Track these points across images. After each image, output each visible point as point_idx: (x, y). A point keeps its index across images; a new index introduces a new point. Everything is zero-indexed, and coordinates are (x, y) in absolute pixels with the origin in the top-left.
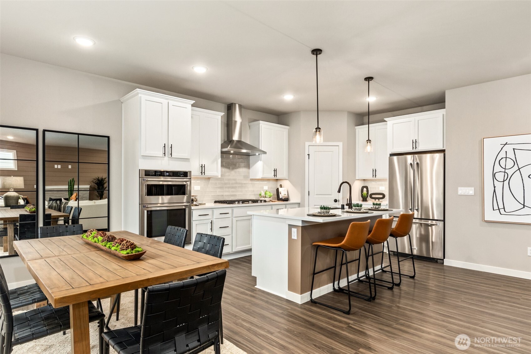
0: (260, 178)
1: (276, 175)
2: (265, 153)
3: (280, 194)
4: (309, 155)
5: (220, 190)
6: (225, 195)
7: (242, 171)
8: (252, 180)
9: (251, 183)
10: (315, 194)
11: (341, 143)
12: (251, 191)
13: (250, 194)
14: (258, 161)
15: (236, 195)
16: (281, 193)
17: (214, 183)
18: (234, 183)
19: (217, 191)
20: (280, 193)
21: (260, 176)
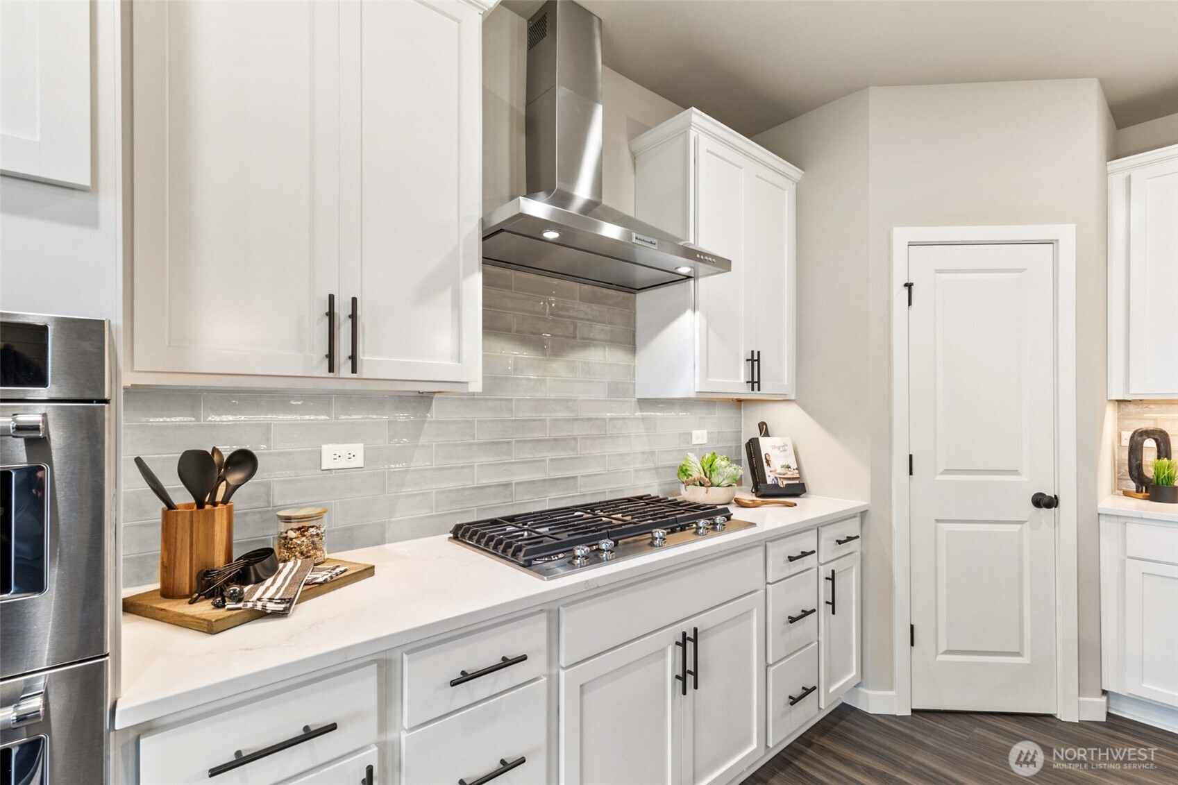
0: (692, 395)
1: (759, 382)
2: (723, 265)
3: (765, 464)
4: (909, 286)
5: (491, 459)
6: (518, 484)
7: (602, 358)
8: (645, 403)
9: (643, 419)
10: (941, 469)
11: (1072, 228)
12: (643, 453)
13: (636, 471)
14: (684, 311)
15: (575, 478)
16: (772, 459)
17: (453, 422)
18: (568, 420)
19: (471, 467)
20: (768, 462)
21: (689, 384)
